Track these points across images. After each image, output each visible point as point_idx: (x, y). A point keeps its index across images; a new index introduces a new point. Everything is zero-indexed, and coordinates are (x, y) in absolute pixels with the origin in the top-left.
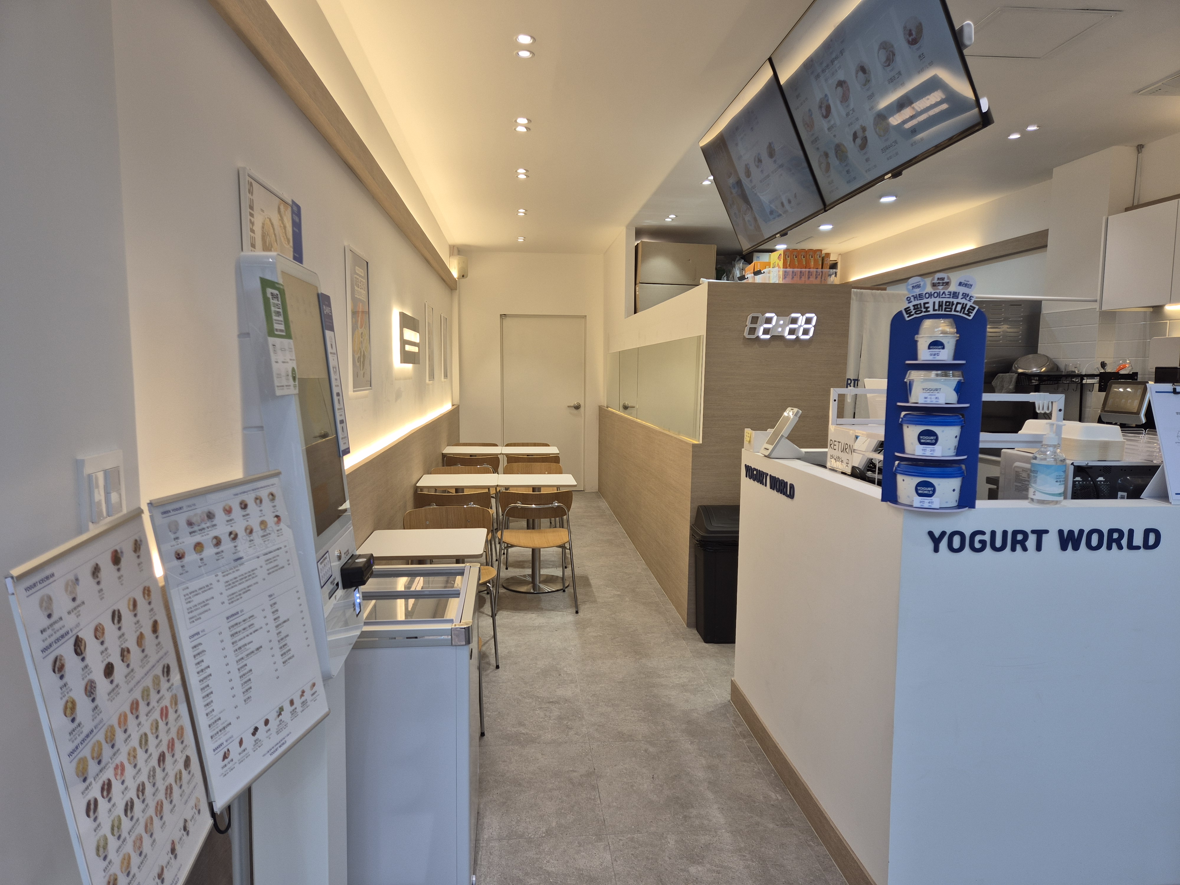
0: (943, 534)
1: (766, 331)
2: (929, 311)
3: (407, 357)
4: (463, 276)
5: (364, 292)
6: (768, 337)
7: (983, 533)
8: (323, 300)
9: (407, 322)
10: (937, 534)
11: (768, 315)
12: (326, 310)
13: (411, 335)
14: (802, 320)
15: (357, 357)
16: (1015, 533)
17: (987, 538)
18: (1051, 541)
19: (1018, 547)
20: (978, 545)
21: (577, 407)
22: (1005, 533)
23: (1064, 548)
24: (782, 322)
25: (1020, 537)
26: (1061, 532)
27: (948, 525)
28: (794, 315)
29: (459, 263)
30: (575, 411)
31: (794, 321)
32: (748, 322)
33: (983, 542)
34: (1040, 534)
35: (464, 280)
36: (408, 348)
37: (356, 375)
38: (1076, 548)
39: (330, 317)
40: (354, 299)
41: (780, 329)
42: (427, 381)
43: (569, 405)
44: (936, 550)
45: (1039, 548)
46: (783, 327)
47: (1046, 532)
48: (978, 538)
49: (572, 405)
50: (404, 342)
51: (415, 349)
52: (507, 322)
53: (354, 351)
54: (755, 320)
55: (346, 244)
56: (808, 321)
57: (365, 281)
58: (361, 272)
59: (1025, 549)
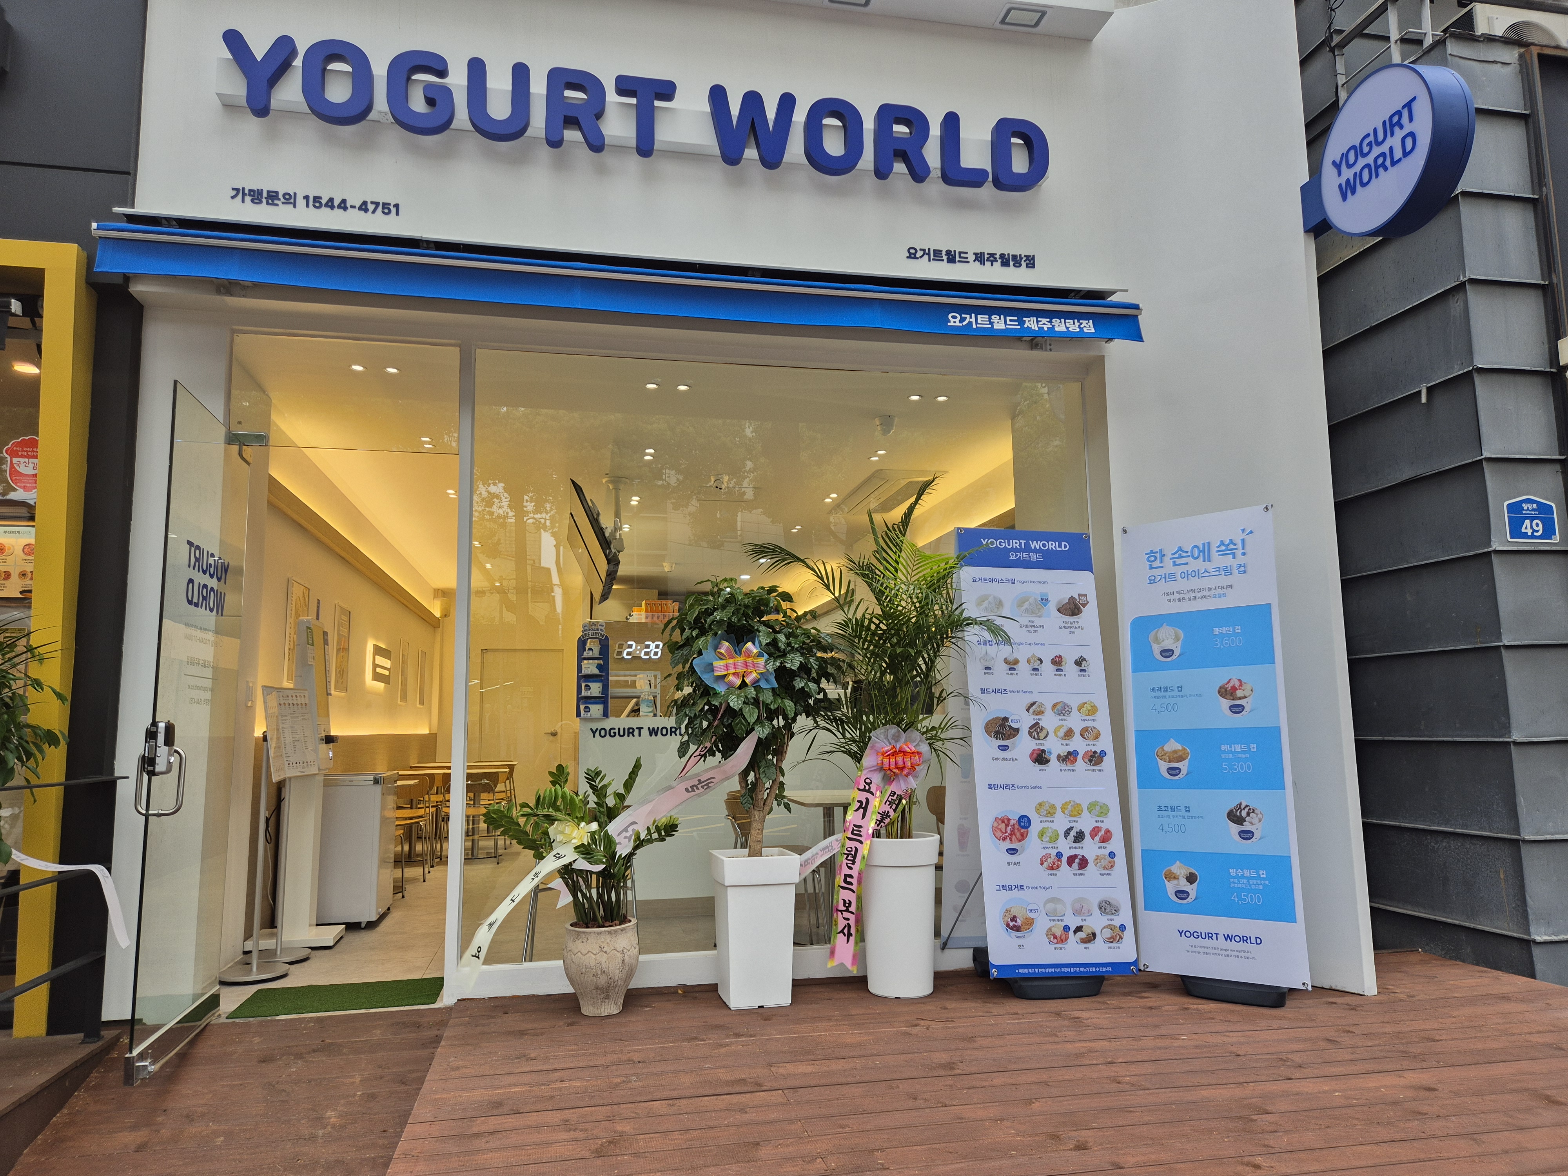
0: (597, 729)
1: (628, 654)
3: (377, 677)
4: (445, 616)
5: (346, 631)
6: (630, 657)
7: (614, 729)
8: (325, 634)
9: (378, 651)
10: (594, 730)
11: (629, 643)
12: (326, 637)
13: (380, 660)
14: (653, 646)
15: (338, 670)
16: (629, 729)
17: (617, 731)
18: (645, 732)
19: (631, 735)
20: (612, 734)
21: (554, 734)
22: (624, 729)
23: (651, 735)
24: (639, 648)
25: (631, 731)
26: (649, 728)
27: (599, 725)
28: (647, 643)
29: (441, 605)
30: (552, 738)
31: (648, 646)
32: (617, 648)
33: (615, 733)
34: (640, 729)
35: (446, 619)
36: (378, 670)
37: (337, 682)
38: (656, 735)
39: (327, 640)
40: (339, 634)
41: (638, 652)
42: (399, 702)
43: (546, 732)
44: (594, 737)
45: (640, 735)
46: (640, 651)
47: (642, 728)
48: (612, 731)
49: (550, 732)
50: (375, 666)
51: (387, 673)
52: (489, 656)
53: (336, 667)
54: (621, 646)
55: (336, 602)
56: (657, 647)
57: (348, 624)
58: (345, 618)
59: (633, 736)
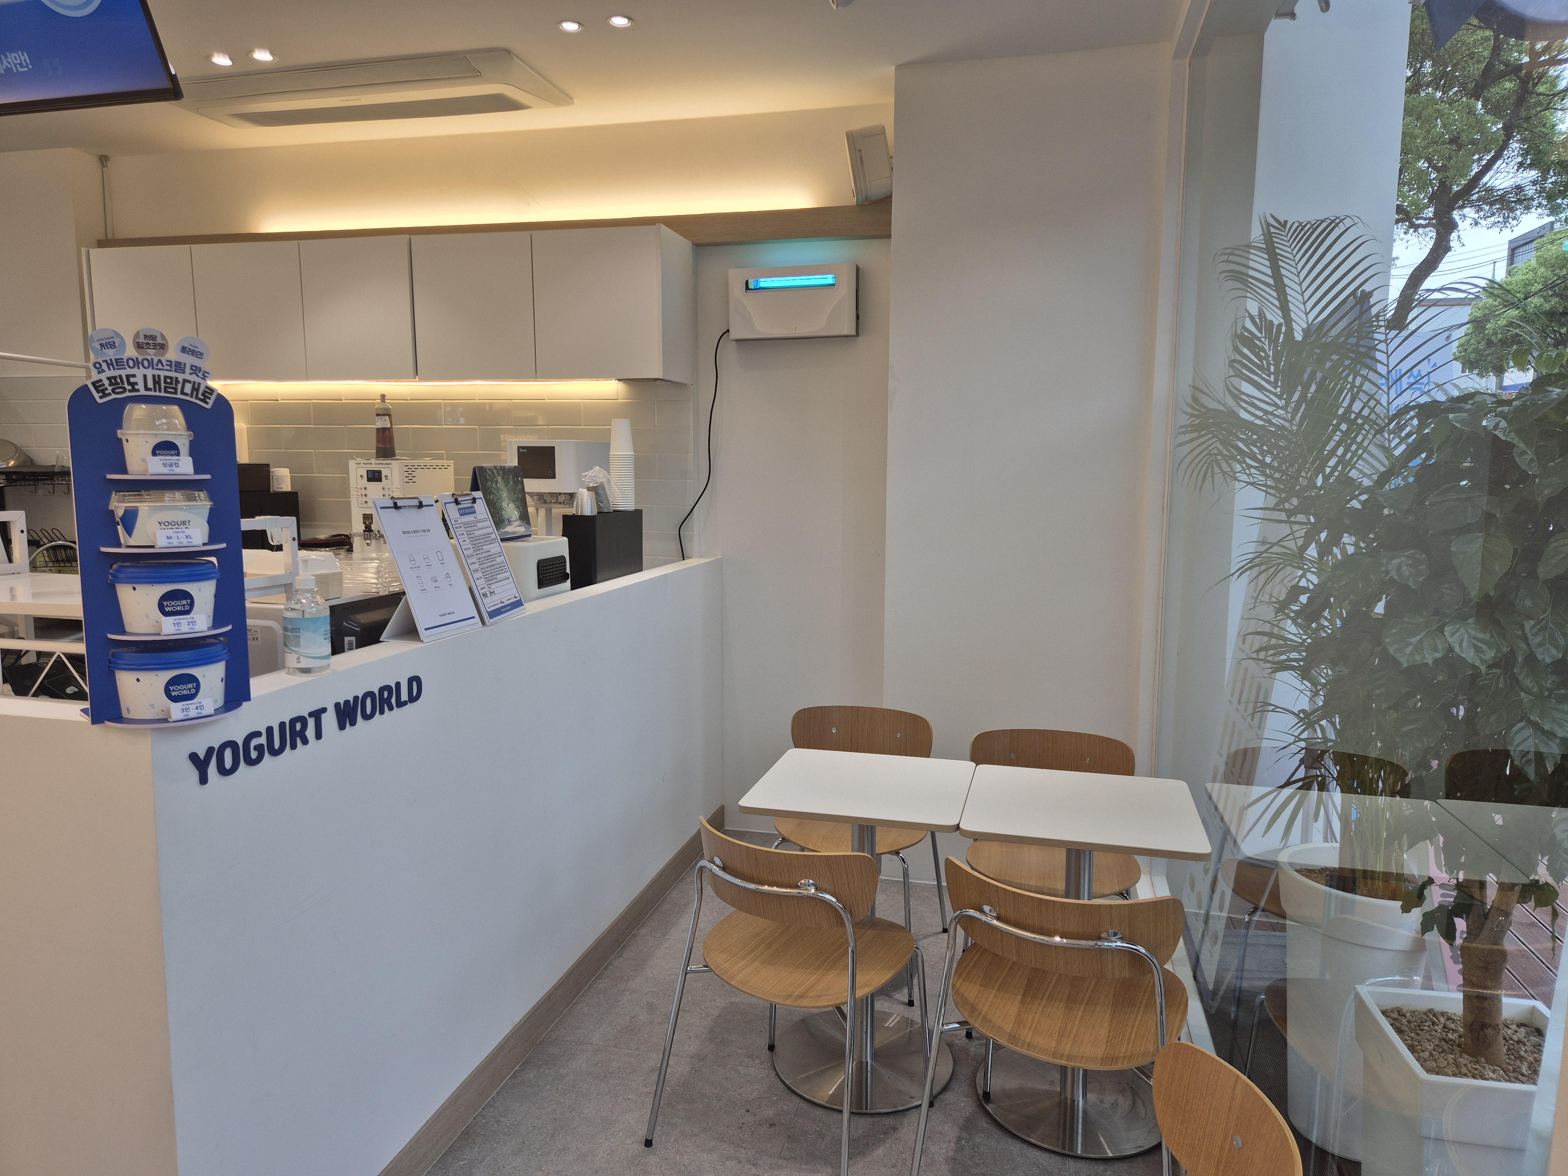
0: (210, 750)
2: (138, 390)
7: (258, 734)
10: (203, 755)
16: (293, 722)
17: (263, 740)
18: (329, 720)
19: (298, 741)
20: (254, 755)
22: (283, 726)
23: (342, 726)
25: (298, 727)
26: (337, 706)
27: (219, 735)
33: (260, 748)
34: (318, 715)
38: (353, 722)
44: (203, 780)
45: (319, 736)
47: (324, 710)
48: (254, 742)
59: (305, 742)
